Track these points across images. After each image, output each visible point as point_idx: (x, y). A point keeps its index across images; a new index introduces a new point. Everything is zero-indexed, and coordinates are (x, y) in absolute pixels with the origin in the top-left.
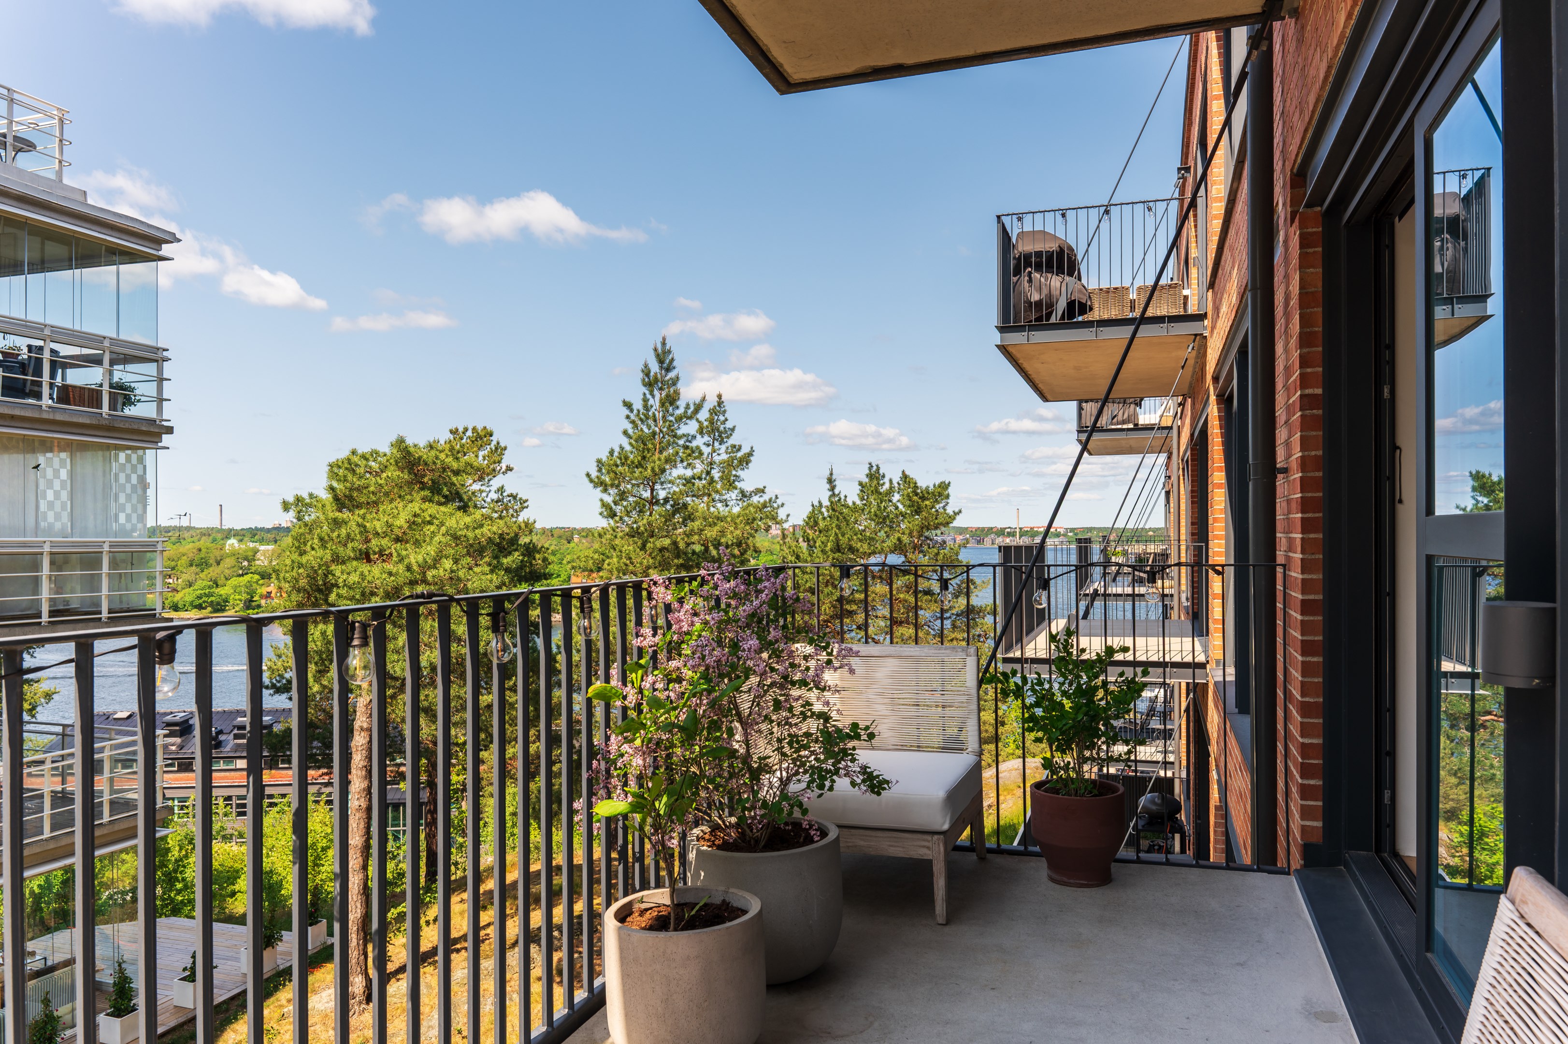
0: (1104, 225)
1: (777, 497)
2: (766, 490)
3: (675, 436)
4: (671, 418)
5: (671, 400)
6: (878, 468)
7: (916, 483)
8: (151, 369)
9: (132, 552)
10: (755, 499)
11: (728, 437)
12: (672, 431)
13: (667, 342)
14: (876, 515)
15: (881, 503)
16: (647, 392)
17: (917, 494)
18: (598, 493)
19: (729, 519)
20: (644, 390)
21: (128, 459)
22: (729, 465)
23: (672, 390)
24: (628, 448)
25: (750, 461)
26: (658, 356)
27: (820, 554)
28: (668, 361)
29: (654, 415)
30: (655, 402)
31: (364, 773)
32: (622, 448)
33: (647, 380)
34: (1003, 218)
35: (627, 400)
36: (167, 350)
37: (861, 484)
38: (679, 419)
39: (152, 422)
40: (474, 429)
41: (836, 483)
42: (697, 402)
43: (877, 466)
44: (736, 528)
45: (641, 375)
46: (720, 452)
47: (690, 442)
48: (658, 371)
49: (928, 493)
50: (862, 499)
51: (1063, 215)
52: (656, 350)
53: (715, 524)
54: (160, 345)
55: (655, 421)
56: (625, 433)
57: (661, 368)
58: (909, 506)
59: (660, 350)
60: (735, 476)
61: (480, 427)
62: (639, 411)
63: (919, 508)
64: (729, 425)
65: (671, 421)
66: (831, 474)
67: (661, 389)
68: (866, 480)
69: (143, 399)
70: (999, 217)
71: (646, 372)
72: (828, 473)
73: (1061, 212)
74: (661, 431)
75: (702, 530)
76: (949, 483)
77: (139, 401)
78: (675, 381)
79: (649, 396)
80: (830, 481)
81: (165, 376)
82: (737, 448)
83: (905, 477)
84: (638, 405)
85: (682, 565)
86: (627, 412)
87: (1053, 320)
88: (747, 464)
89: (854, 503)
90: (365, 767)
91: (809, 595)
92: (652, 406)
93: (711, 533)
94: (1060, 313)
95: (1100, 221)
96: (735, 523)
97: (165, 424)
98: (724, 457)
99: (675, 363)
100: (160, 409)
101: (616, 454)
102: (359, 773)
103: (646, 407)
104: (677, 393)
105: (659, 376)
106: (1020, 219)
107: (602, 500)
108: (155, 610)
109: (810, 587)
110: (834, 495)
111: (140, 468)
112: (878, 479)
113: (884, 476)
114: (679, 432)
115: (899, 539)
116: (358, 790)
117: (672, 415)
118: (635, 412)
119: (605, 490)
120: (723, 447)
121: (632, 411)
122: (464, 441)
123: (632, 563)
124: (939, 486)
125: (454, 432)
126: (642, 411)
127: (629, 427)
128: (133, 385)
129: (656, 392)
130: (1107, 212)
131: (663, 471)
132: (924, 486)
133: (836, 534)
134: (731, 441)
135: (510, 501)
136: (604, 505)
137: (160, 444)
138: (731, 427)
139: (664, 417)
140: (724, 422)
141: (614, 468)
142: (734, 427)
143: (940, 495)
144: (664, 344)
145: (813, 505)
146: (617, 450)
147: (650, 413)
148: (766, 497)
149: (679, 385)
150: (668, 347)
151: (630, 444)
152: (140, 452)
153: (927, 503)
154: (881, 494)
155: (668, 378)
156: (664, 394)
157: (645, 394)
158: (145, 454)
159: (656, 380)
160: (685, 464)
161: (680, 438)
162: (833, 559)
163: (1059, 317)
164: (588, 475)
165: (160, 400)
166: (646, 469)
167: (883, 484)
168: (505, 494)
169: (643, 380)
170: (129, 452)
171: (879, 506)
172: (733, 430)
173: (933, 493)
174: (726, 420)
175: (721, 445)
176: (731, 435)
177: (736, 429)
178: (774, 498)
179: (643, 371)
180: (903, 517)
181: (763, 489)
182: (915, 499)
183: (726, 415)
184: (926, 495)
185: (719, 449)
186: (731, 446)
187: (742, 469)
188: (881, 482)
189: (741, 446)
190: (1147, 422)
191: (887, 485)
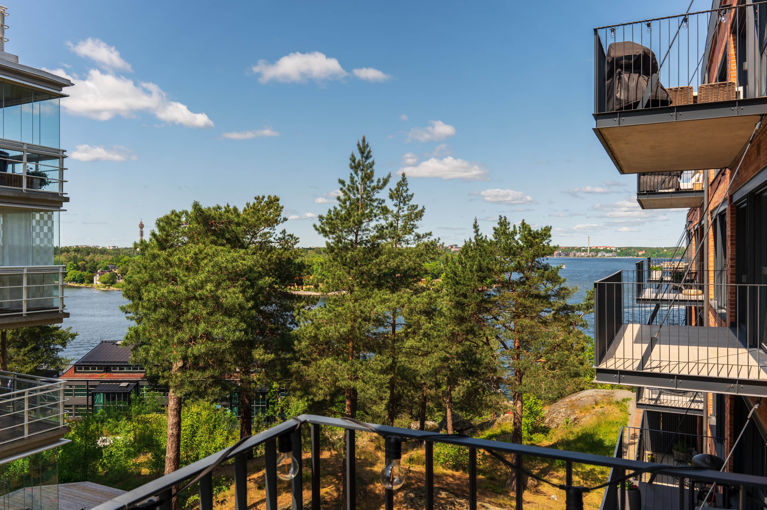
0: (684, 31)
1: (439, 239)
2: (432, 234)
3: (371, 200)
4: (369, 189)
5: (368, 177)
6: (505, 219)
7: (530, 228)
8: (56, 163)
9: (44, 274)
10: (426, 240)
11: (409, 201)
12: (369, 197)
13: (366, 140)
14: (504, 248)
15: (508, 240)
16: (353, 172)
17: (530, 235)
18: (322, 237)
19: (405, 254)
21: (42, 217)
22: (409, 218)
23: (369, 171)
24: (339, 208)
25: (423, 215)
26: (360, 149)
27: (469, 273)
28: (366, 152)
29: (358, 187)
30: (358, 179)
31: (175, 413)
32: (335, 208)
33: (353, 164)
34: (599, 31)
35: (341, 179)
36: (65, 151)
37: (494, 229)
38: (374, 189)
39: (55, 195)
40: (269, 197)
41: (479, 227)
42: (385, 178)
43: (505, 217)
44: (410, 260)
45: (349, 162)
46: (404, 210)
47: (381, 204)
48: (360, 159)
49: (538, 234)
50: (496, 238)
51: (649, 25)
52: (359, 145)
53: (396, 257)
54: (61, 148)
55: (358, 190)
56: (339, 198)
57: (362, 157)
58: (526, 242)
59: (361, 145)
60: (412, 225)
61: (273, 196)
62: (348, 185)
63: (532, 244)
64: (409, 193)
65: (368, 191)
66: (476, 222)
67: (362, 170)
68: (498, 226)
69: (53, 181)
70: (596, 30)
71: (353, 159)
72: (474, 221)
73: (646, 23)
74: (362, 197)
75: (388, 261)
76: (551, 227)
77: (50, 182)
78: (371, 165)
79: (354, 175)
80: (475, 227)
81: (64, 167)
82: (415, 207)
83: (523, 224)
84: (348, 181)
85: (374, 284)
86: (341, 186)
87: (640, 107)
88: (421, 217)
89: (491, 240)
90: (176, 409)
91: (462, 298)
92: (356, 181)
93: (393, 264)
94: (645, 102)
95: (679, 28)
96: (410, 257)
97: (64, 196)
98: (406, 212)
99: (371, 154)
100: (61, 187)
101: (332, 213)
102: (172, 413)
103: (353, 182)
104: (372, 172)
105: (361, 162)
106: (613, 30)
107: (325, 241)
108: (58, 308)
109: (463, 293)
110: (478, 235)
111: (49, 223)
112: (505, 225)
113: (509, 224)
114: (374, 198)
115: (519, 263)
116: (171, 423)
117: (369, 187)
118: (346, 185)
119: (326, 236)
120: (406, 208)
121: (344, 185)
122: (262, 204)
123: (342, 283)
124: (545, 230)
125: (257, 198)
126: (350, 184)
127: (341, 194)
128: (45, 173)
129: (360, 173)
130: (685, 20)
131: (361, 223)
132: (535, 230)
133: (479, 261)
134: (411, 203)
135: (289, 238)
136: (327, 244)
137: (61, 208)
138: (411, 194)
139: (364, 188)
140: (406, 191)
141: (330, 221)
142: (413, 194)
143: (545, 235)
144: (364, 141)
145: (465, 242)
146: (332, 209)
147: (355, 186)
148: (432, 238)
149: (374, 167)
150: (366, 143)
151: (341, 205)
152: (50, 213)
153: (537, 240)
154: (507, 234)
155: (367, 163)
156: (364, 173)
157: (351, 174)
158: (53, 214)
159: (359, 164)
160: (377, 218)
161: (374, 201)
163: (644, 105)
164: (315, 226)
165: (62, 182)
166: (350, 221)
167: (508, 229)
168: (286, 235)
169: (351, 164)
170: (42, 213)
171: (506, 243)
172: (412, 196)
173: (541, 234)
174: (408, 190)
175: (404, 205)
176: (411, 199)
177: (414, 195)
178: (437, 239)
179: (351, 159)
180: (522, 249)
181: (431, 233)
182: (530, 238)
183: (408, 187)
184: (537, 236)
185: (403, 208)
186: (411, 206)
187: (417, 220)
188: (508, 227)
189: (417, 206)
190: (686, 188)
191: (512, 229)
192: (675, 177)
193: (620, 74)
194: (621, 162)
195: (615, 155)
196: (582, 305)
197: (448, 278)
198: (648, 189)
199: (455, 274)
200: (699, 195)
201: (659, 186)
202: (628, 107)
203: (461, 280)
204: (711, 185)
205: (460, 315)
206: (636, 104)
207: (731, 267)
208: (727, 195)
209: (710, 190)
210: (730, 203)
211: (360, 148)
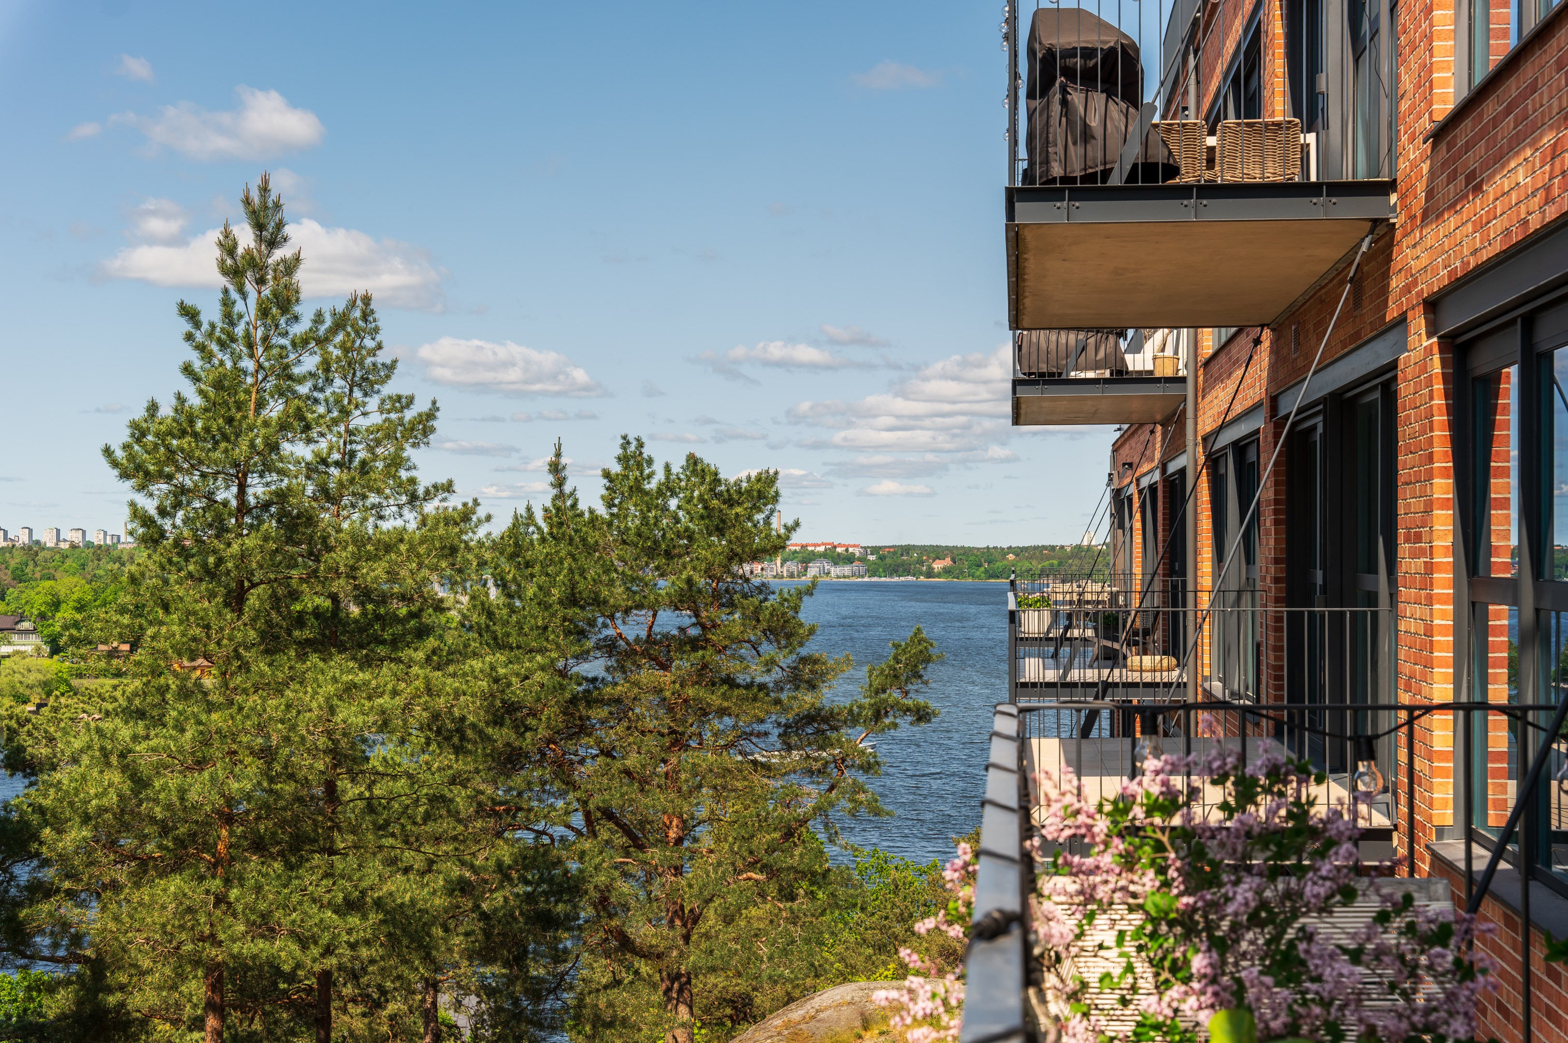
1: (476, 502)
2: (455, 487)
3: (290, 377)
4: (283, 341)
5: (282, 304)
6: (640, 445)
7: (716, 474)
10: (437, 505)
11: (383, 382)
12: (287, 367)
13: (271, 186)
14: (639, 535)
15: (649, 511)
16: (231, 288)
17: (717, 495)
18: (126, 490)
19: (403, 548)
20: (223, 281)
22: (386, 435)
24: (195, 401)
25: (432, 428)
26: (251, 214)
27: (536, 609)
28: (272, 225)
29: (248, 336)
30: (248, 308)
33: (229, 262)
35: (189, 302)
37: (607, 475)
38: (300, 342)
41: (566, 473)
42: (339, 311)
43: (638, 440)
45: (220, 252)
46: (368, 408)
47: (319, 390)
48: (252, 245)
49: (739, 492)
50: (610, 505)
52: (247, 202)
55: (248, 345)
56: (187, 370)
57: (260, 239)
58: (702, 517)
59: (256, 203)
60: (398, 457)
62: (213, 326)
63: (723, 521)
64: (383, 357)
65: (282, 347)
66: (558, 455)
67: (260, 281)
68: (616, 468)
71: (229, 247)
72: (553, 451)
74: (260, 366)
76: (776, 473)
78: (291, 266)
79: (234, 295)
80: (556, 468)
82: (402, 402)
83: (693, 461)
84: (211, 313)
85: (307, 640)
86: (185, 326)
87: (1113, 182)
88: (425, 434)
89: (591, 511)
92: (241, 316)
94: (1127, 168)
98: (376, 419)
99: (288, 231)
101: (168, 411)
103: (230, 318)
104: (295, 289)
105: (255, 255)
107: (132, 504)
110: (561, 496)
112: (639, 466)
113: (651, 460)
114: (295, 370)
115: (689, 581)
117: (286, 335)
118: (205, 327)
119: (142, 486)
120: (373, 403)
121: (197, 325)
124: (759, 480)
126: (219, 325)
127: (193, 357)
129: (250, 287)
132: (732, 480)
133: (571, 570)
134: (389, 389)
136: (137, 513)
138: (388, 362)
139: (265, 339)
140: (373, 352)
142: (395, 362)
143: (761, 495)
144: (265, 190)
145: (516, 514)
146: (170, 402)
147: (240, 330)
148: (455, 502)
149: (300, 276)
150: (273, 197)
151: (201, 392)
153: (739, 510)
154: (647, 493)
155: (273, 259)
156: (267, 292)
157: (226, 291)
159: (249, 263)
161: (301, 380)
162: (565, 619)
164: (108, 452)
167: (650, 476)
169: (223, 262)
171: (644, 518)
172: (391, 367)
173: (749, 492)
174: (379, 347)
175: (366, 395)
176: (388, 377)
177: (399, 364)
178: (470, 504)
179: (220, 244)
180: (690, 538)
181: (450, 483)
182: (715, 502)
183: (379, 338)
184: (735, 497)
185: (364, 404)
186: (390, 398)
187: (414, 445)
188: (647, 471)
189: (411, 400)
190: (1139, 367)
191: (660, 476)
192: (1112, 339)
193: (1064, 91)
194: (1028, 302)
195: (1021, 284)
196: (861, 707)
197: (471, 628)
198: (1044, 368)
199: (490, 615)
200: (1173, 390)
201: (1072, 361)
202: (1089, 178)
203: (508, 635)
204: (1207, 363)
205: (508, 744)
206: (1106, 174)
207: (1276, 580)
208: (1263, 396)
209: (1201, 379)
210: (1272, 417)
211: (254, 212)
